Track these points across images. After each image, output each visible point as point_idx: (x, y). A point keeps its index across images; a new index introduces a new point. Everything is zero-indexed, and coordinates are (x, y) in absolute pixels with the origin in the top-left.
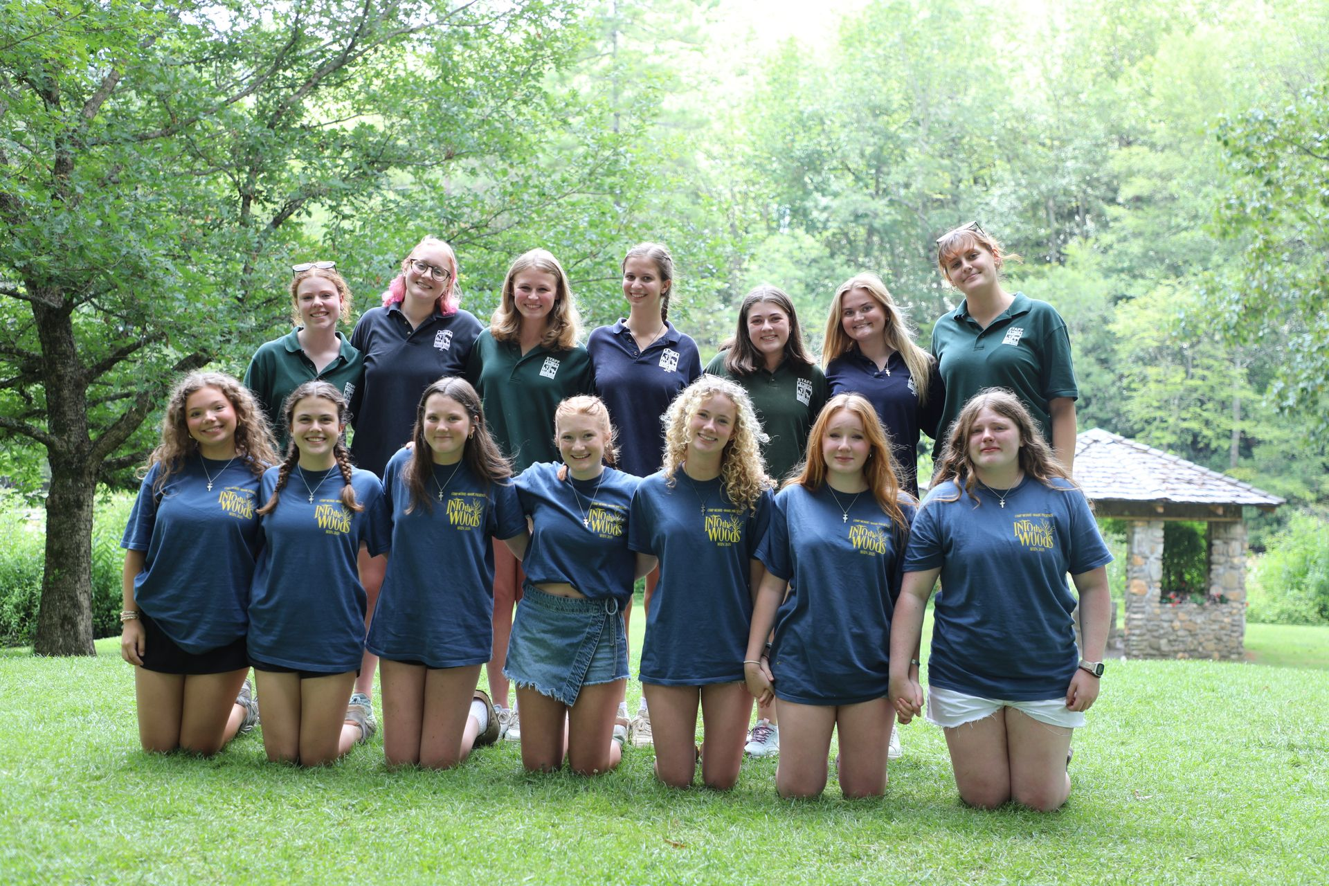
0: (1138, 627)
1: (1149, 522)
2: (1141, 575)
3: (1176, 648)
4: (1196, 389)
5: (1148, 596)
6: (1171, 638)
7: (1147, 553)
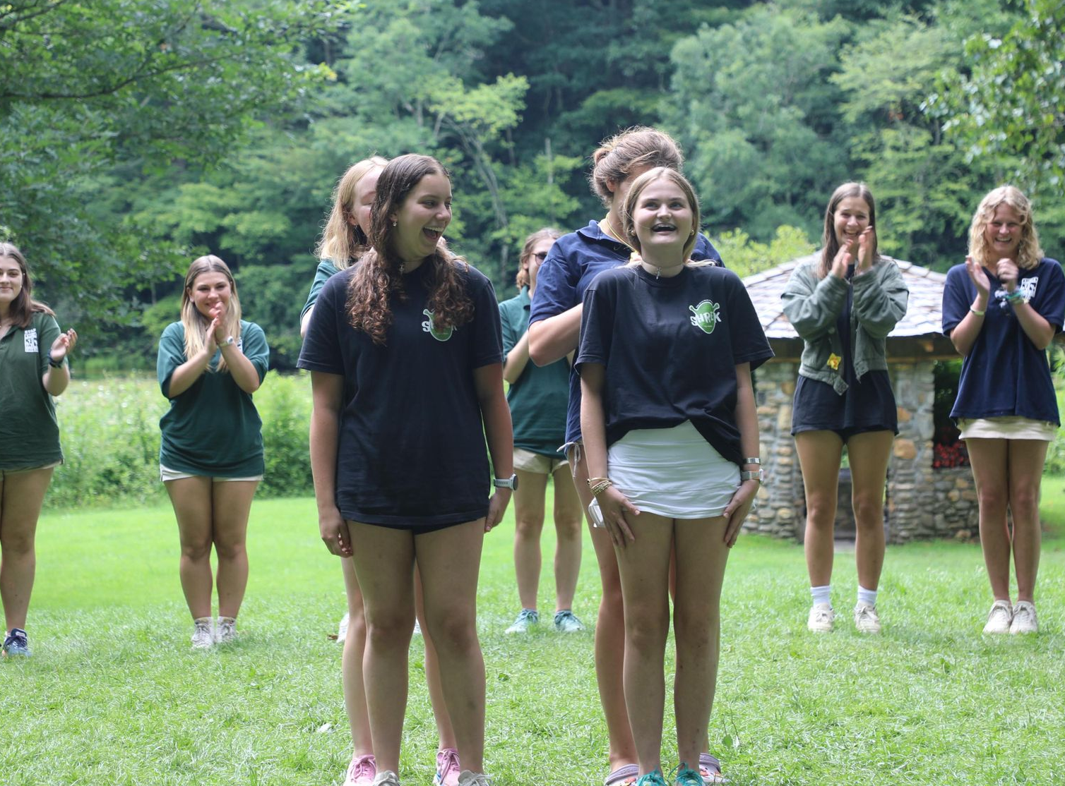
0: (905, 501)
1: (915, 364)
2: (908, 433)
3: (954, 525)
4: (946, 157)
5: (917, 459)
6: (949, 512)
7: (914, 403)
